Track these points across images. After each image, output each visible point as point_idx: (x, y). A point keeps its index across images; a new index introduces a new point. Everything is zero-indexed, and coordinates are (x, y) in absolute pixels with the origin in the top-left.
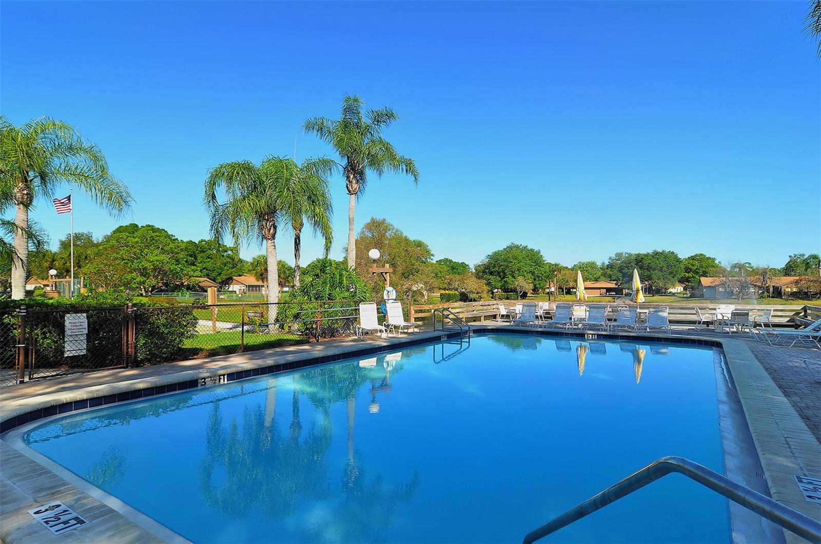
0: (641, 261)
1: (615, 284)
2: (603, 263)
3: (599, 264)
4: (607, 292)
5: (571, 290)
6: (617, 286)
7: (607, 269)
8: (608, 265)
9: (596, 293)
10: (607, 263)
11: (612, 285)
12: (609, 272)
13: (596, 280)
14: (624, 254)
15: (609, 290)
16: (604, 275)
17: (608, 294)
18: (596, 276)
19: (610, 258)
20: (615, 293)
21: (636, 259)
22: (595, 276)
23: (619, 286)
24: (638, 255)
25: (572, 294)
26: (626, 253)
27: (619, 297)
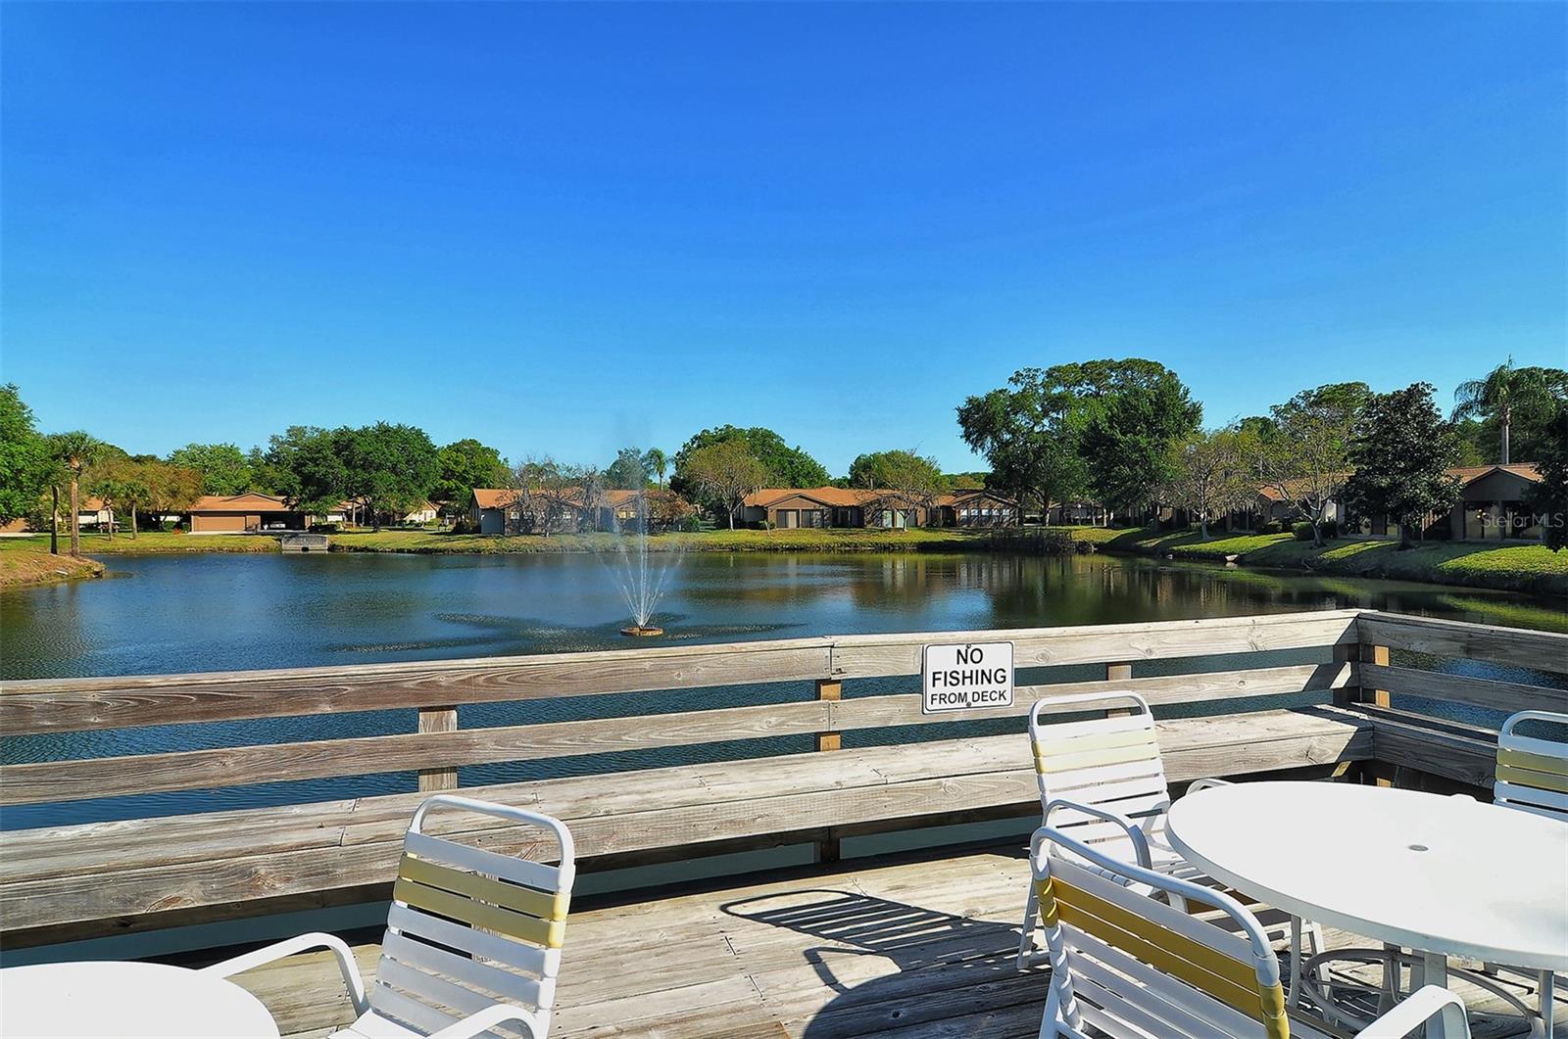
0: (347, 447)
1: (283, 502)
2: (256, 451)
3: (245, 451)
4: (263, 524)
5: (162, 518)
6: (287, 509)
7: (267, 464)
8: (268, 458)
9: (236, 526)
10: (266, 449)
11: (276, 505)
12: (270, 472)
13: (240, 492)
14: (308, 430)
15: (268, 517)
16: (259, 479)
17: (266, 527)
18: (239, 482)
19: (274, 439)
20: (283, 526)
21: (336, 442)
22: (235, 483)
23: (293, 507)
24: (341, 433)
25: (163, 531)
26: (312, 428)
27: (295, 535)
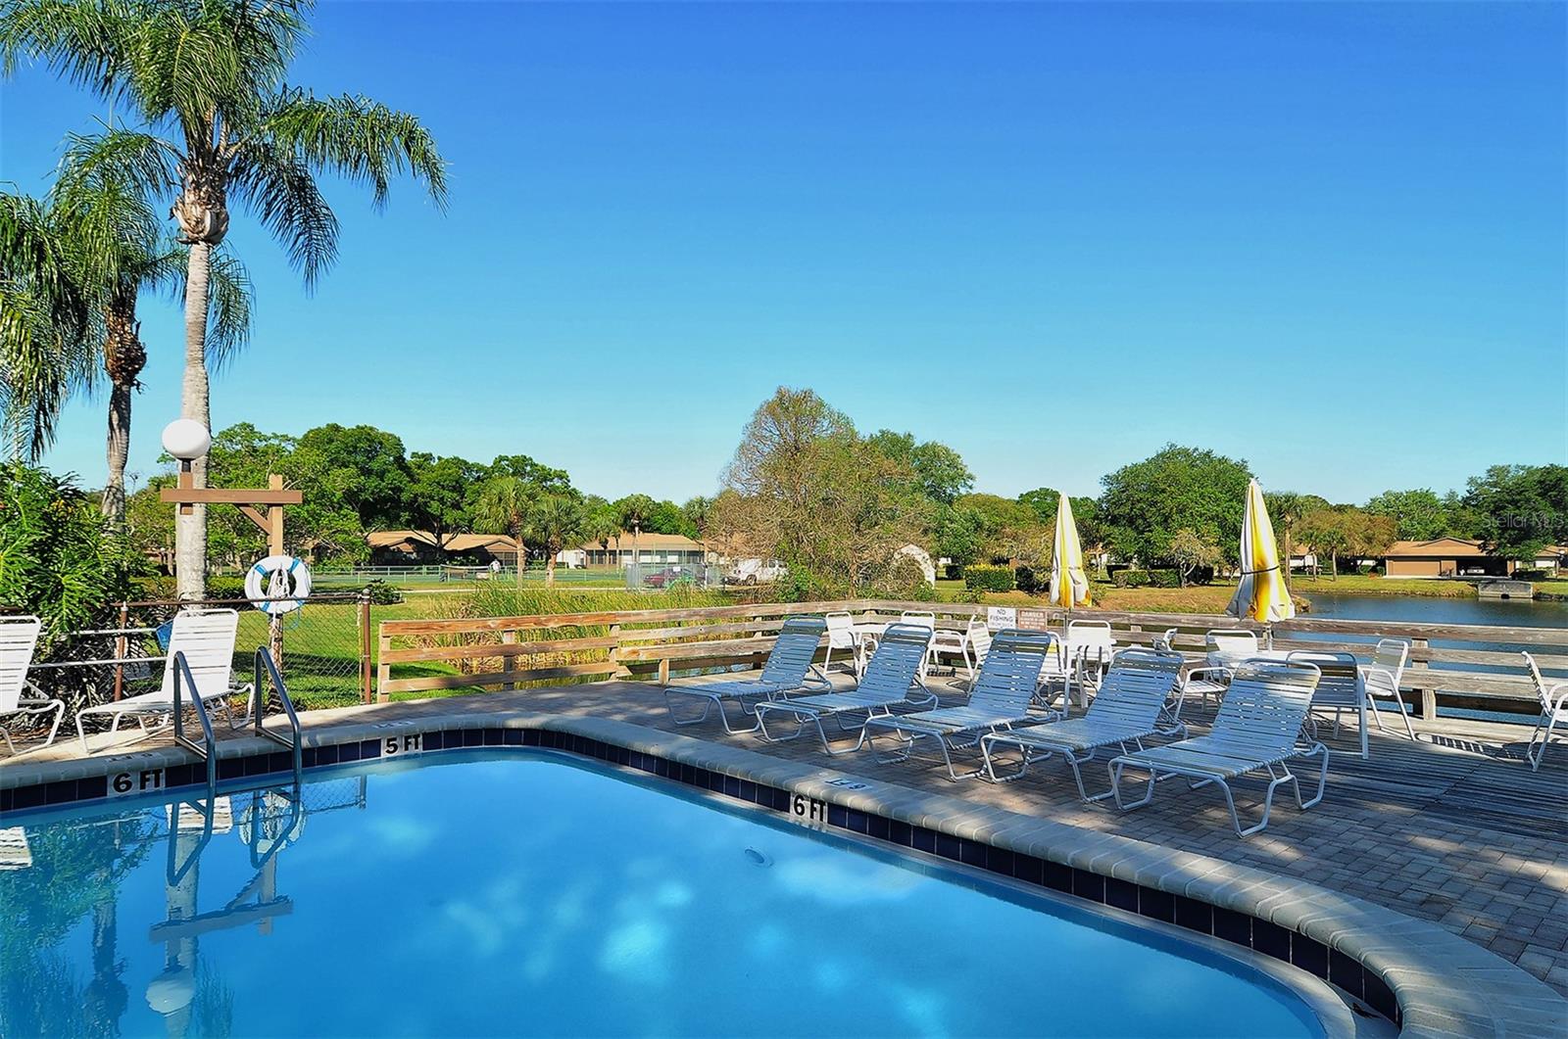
0: (1555, 486)
1: (1479, 546)
2: (1452, 495)
3: (1441, 495)
4: (1459, 569)
5: (1359, 562)
6: (1484, 554)
7: (1464, 508)
8: (1466, 501)
9: (1431, 571)
10: (1462, 492)
11: (1472, 550)
12: (1468, 515)
13: (1436, 536)
14: (1512, 469)
15: (1464, 562)
16: (1454, 523)
17: (1462, 572)
18: (1438, 526)
19: (1472, 481)
20: (1482, 571)
21: (1540, 482)
22: (1431, 527)
23: (1491, 551)
24: (1550, 470)
25: (1360, 574)
26: (1518, 466)
27: (1493, 582)
